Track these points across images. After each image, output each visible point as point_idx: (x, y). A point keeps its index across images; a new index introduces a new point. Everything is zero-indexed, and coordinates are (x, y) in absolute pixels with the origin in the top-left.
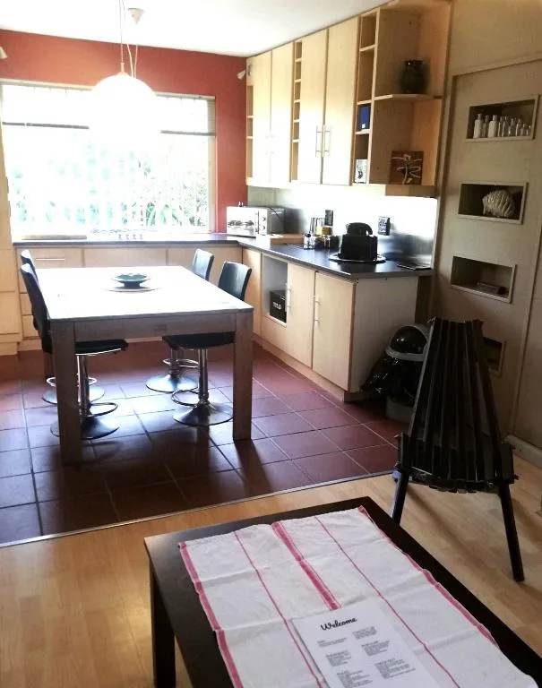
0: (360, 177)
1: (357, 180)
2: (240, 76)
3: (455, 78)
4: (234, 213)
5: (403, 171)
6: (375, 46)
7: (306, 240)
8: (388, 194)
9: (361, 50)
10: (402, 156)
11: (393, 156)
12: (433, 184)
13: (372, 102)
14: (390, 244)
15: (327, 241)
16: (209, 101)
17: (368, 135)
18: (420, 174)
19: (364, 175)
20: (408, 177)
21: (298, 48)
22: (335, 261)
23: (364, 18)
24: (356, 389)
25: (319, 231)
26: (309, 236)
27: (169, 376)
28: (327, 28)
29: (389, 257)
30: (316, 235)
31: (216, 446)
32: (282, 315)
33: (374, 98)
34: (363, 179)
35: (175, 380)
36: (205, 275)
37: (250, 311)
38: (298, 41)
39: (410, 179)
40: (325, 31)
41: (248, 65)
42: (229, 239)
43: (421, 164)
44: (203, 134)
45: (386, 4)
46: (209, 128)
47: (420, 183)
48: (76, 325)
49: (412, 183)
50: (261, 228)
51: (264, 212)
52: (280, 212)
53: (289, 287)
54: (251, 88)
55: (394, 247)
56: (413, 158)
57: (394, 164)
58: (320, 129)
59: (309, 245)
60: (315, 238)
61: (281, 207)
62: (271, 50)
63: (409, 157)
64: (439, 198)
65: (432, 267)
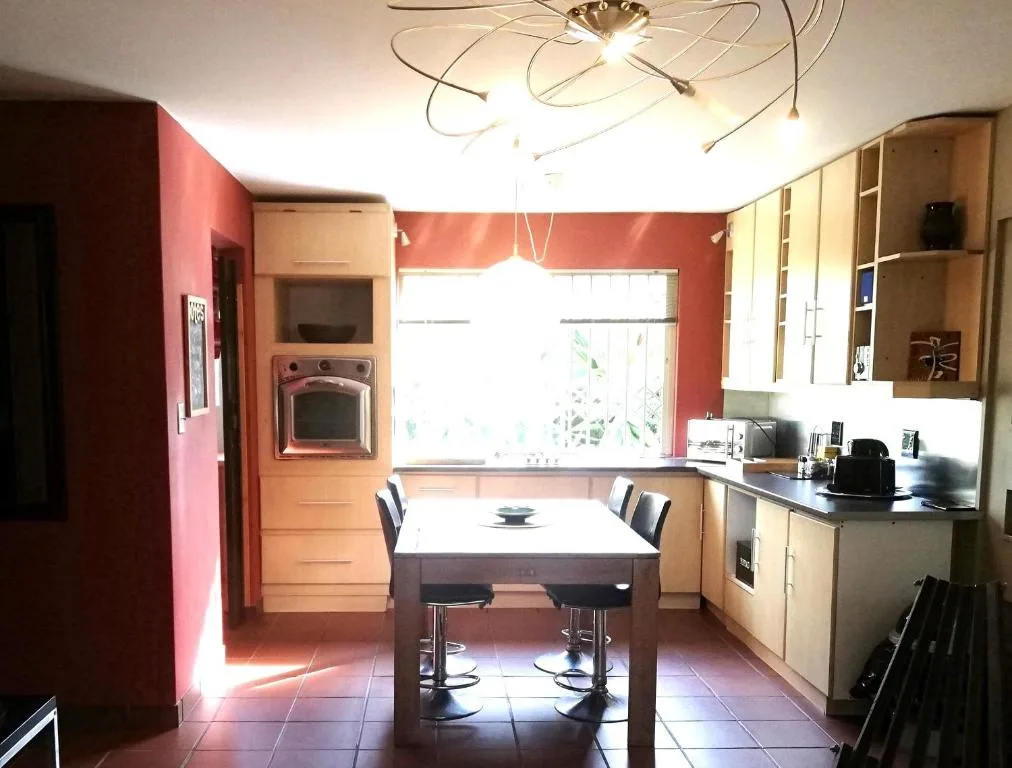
0: (861, 371)
1: (858, 376)
2: (715, 239)
3: (1003, 223)
4: (700, 429)
5: (929, 362)
6: (878, 189)
7: (801, 465)
8: (896, 395)
9: (862, 194)
10: (929, 341)
11: (913, 339)
12: (974, 378)
13: (875, 265)
14: (921, 473)
15: (832, 468)
16: (669, 275)
17: (870, 311)
18: (957, 364)
19: (866, 368)
20: (937, 369)
21: (786, 195)
22: (825, 495)
23: (866, 150)
24: (843, 694)
25: (821, 454)
26: (805, 460)
27: (566, 653)
28: (820, 168)
29: (917, 492)
30: (815, 460)
31: (601, 749)
32: (747, 576)
33: (878, 260)
34: (864, 375)
35: (574, 658)
36: (619, 509)
37: (655, 557)
38: (786, 187)
39: (941, 373)
40: (818, 172)
41: (728, 222)
42: (689, 465)
43: (957, 350)
44: (659, 321)
45: (891, 131)
46: (668, 312)
47: (957, 378)
48: (424, 562)
49: (944, 378)
50: (736, 449)
51: (741, 427)
52: (768, 426)
53: (757, 535)
54: (731, 253)
55: (926, 478)
56: (942, 343)
57: (915, 351)
58: (811, 306)
59: (804, 473)
60: (812, 463)
61: (772, 419)
62: (755, 201)
63: (938, 340)
64: (984, 400)
65: (978, 507)
